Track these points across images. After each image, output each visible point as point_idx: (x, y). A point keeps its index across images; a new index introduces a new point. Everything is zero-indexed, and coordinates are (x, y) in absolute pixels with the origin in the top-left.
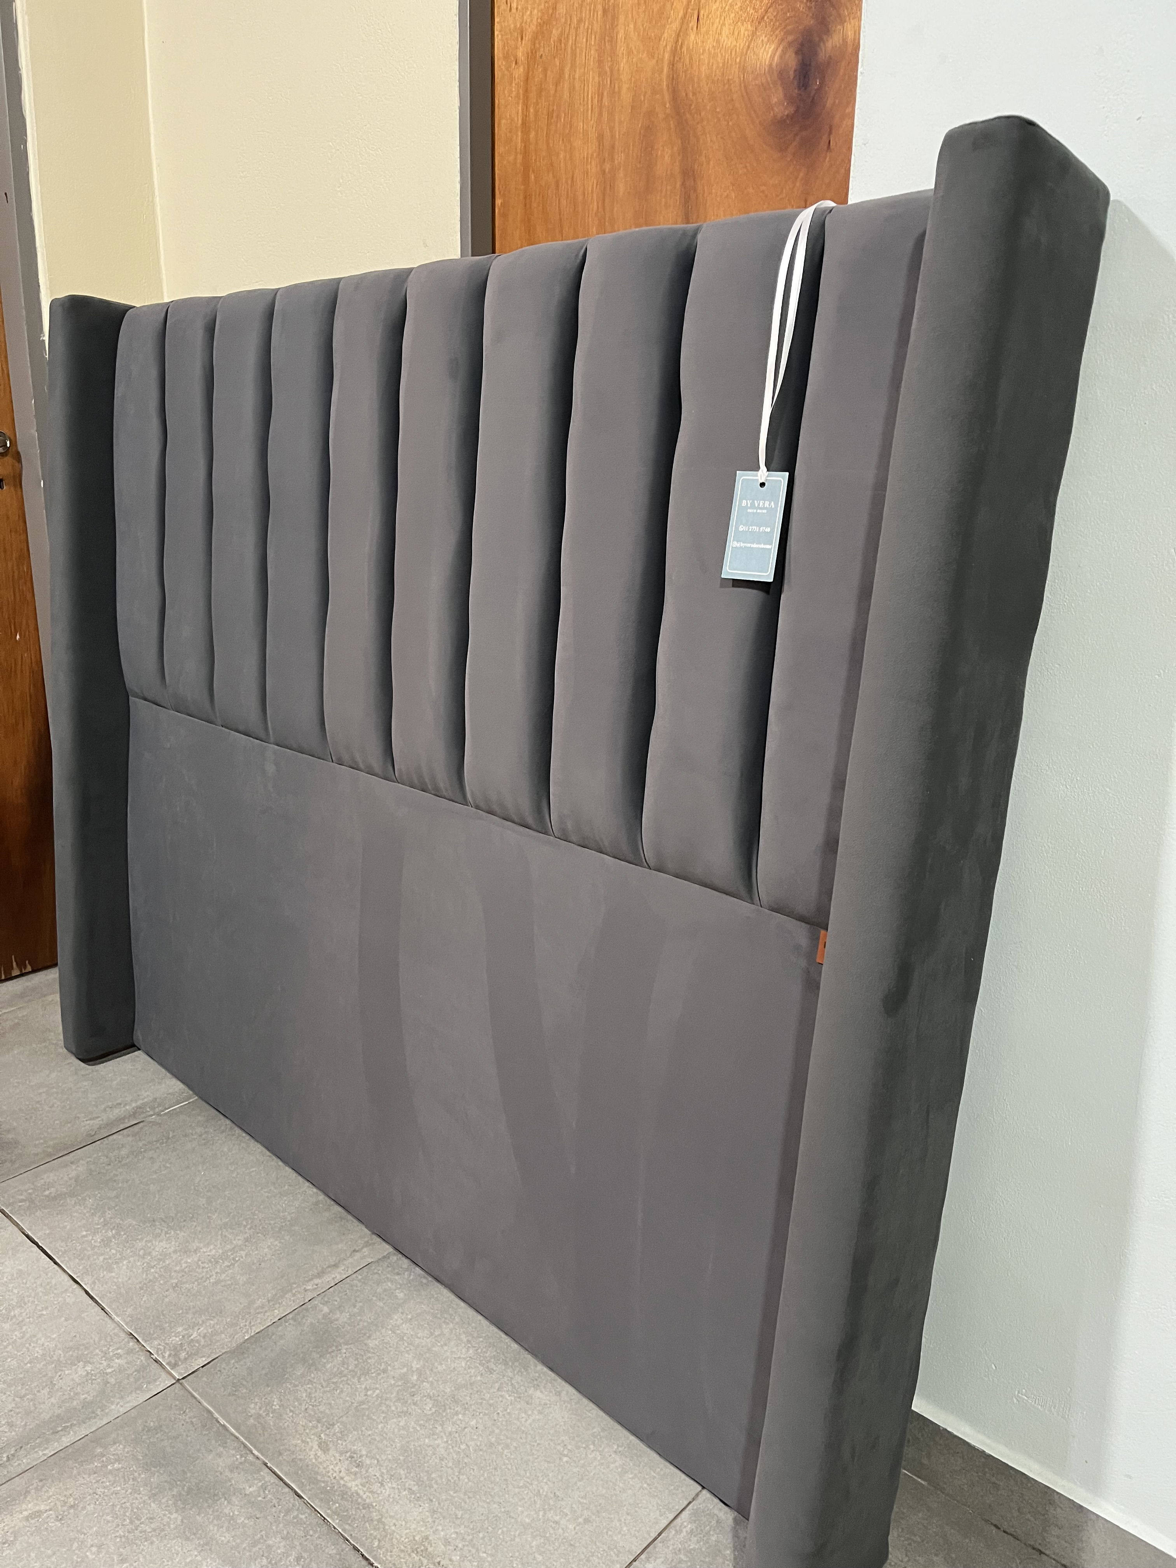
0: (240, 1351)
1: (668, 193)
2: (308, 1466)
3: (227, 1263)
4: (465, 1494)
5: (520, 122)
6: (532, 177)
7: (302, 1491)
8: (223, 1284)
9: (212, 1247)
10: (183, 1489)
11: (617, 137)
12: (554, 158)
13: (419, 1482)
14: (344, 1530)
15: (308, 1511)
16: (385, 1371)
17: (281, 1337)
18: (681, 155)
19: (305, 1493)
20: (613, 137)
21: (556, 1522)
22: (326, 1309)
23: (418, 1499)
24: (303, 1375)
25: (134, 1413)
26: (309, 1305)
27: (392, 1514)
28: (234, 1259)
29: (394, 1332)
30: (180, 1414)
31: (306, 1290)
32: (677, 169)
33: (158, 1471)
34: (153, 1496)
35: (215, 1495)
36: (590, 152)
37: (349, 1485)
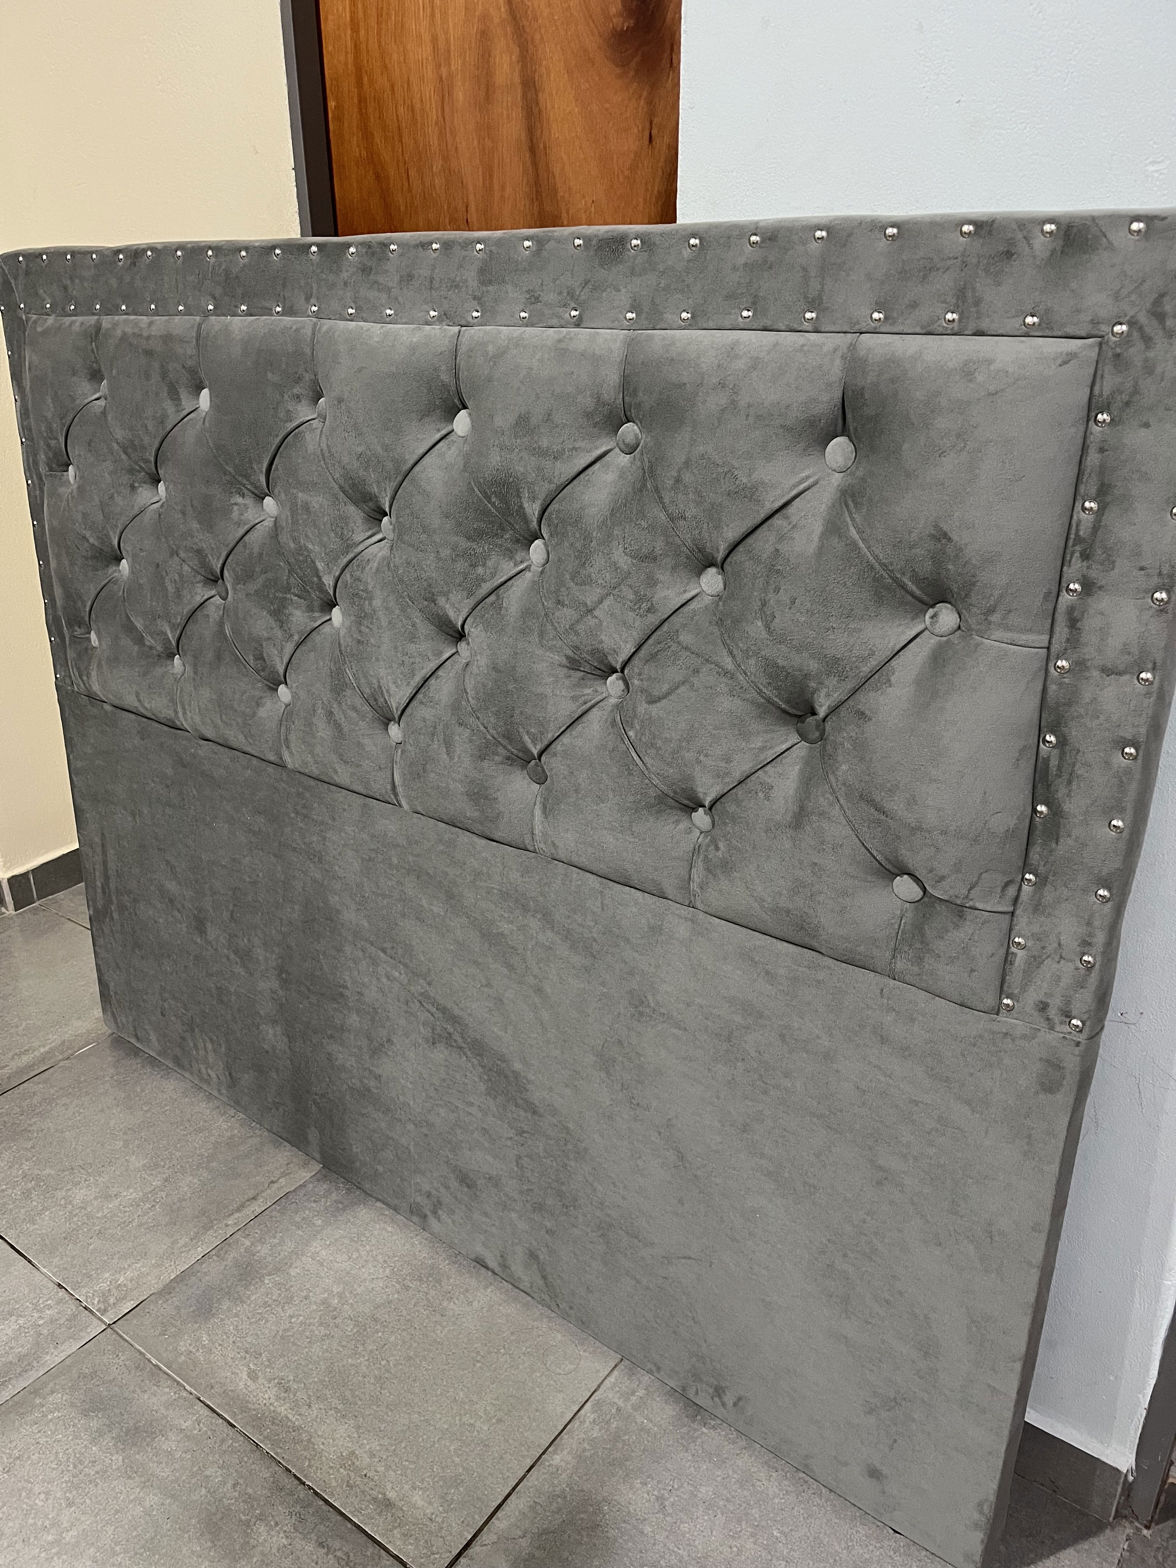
0: (167, 1290)
1: (510, 104)
2: (238, 1396)
3: (148, 1206)
4: (387, 1407)
5: (348, 18)
6: (366, 79)
7: (235, 1421)
8: (146, 1226)
9: (132, 1190)
10: (121, 1429)
11: (452, 40)
12: (387, 60)
13: (344, 1400)
14: (277, 1454)
15: (242, 1438)
16: (306, 1298)
17: (206, 1274)
18: (520, 64)
19: (237, 1422)
20: (448, 41)
21: (472, 1425)
22: (247, 1243)
23: (344, 1416)
24: (229, 1310)
25: (68, 1362)
26: (231, 1240)
27: (320, 1433)
28: (154, 1201)
29: (313, 1259)
30: (113, 1359)
31: (227, 1226)
32: (517, 80)
33: (96, 1416)
34: (94, 1441)
35: (152, 1433)
36: (425, 56)
37: (279, 1410)
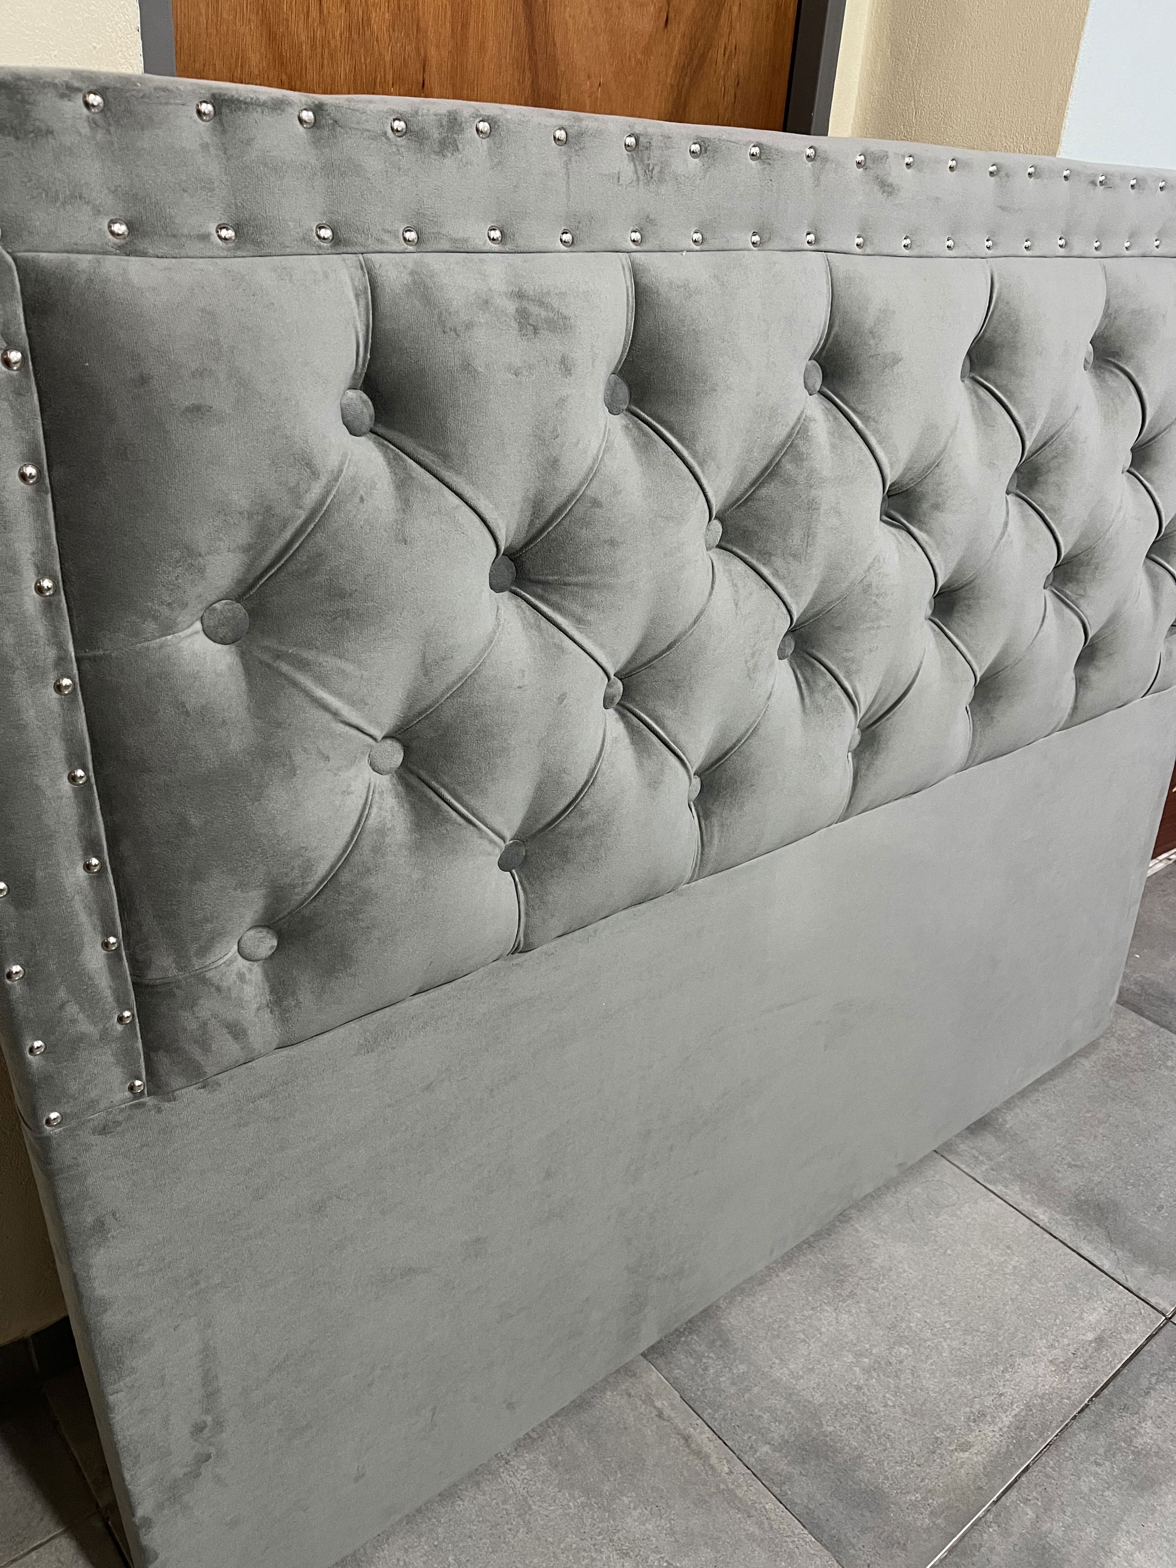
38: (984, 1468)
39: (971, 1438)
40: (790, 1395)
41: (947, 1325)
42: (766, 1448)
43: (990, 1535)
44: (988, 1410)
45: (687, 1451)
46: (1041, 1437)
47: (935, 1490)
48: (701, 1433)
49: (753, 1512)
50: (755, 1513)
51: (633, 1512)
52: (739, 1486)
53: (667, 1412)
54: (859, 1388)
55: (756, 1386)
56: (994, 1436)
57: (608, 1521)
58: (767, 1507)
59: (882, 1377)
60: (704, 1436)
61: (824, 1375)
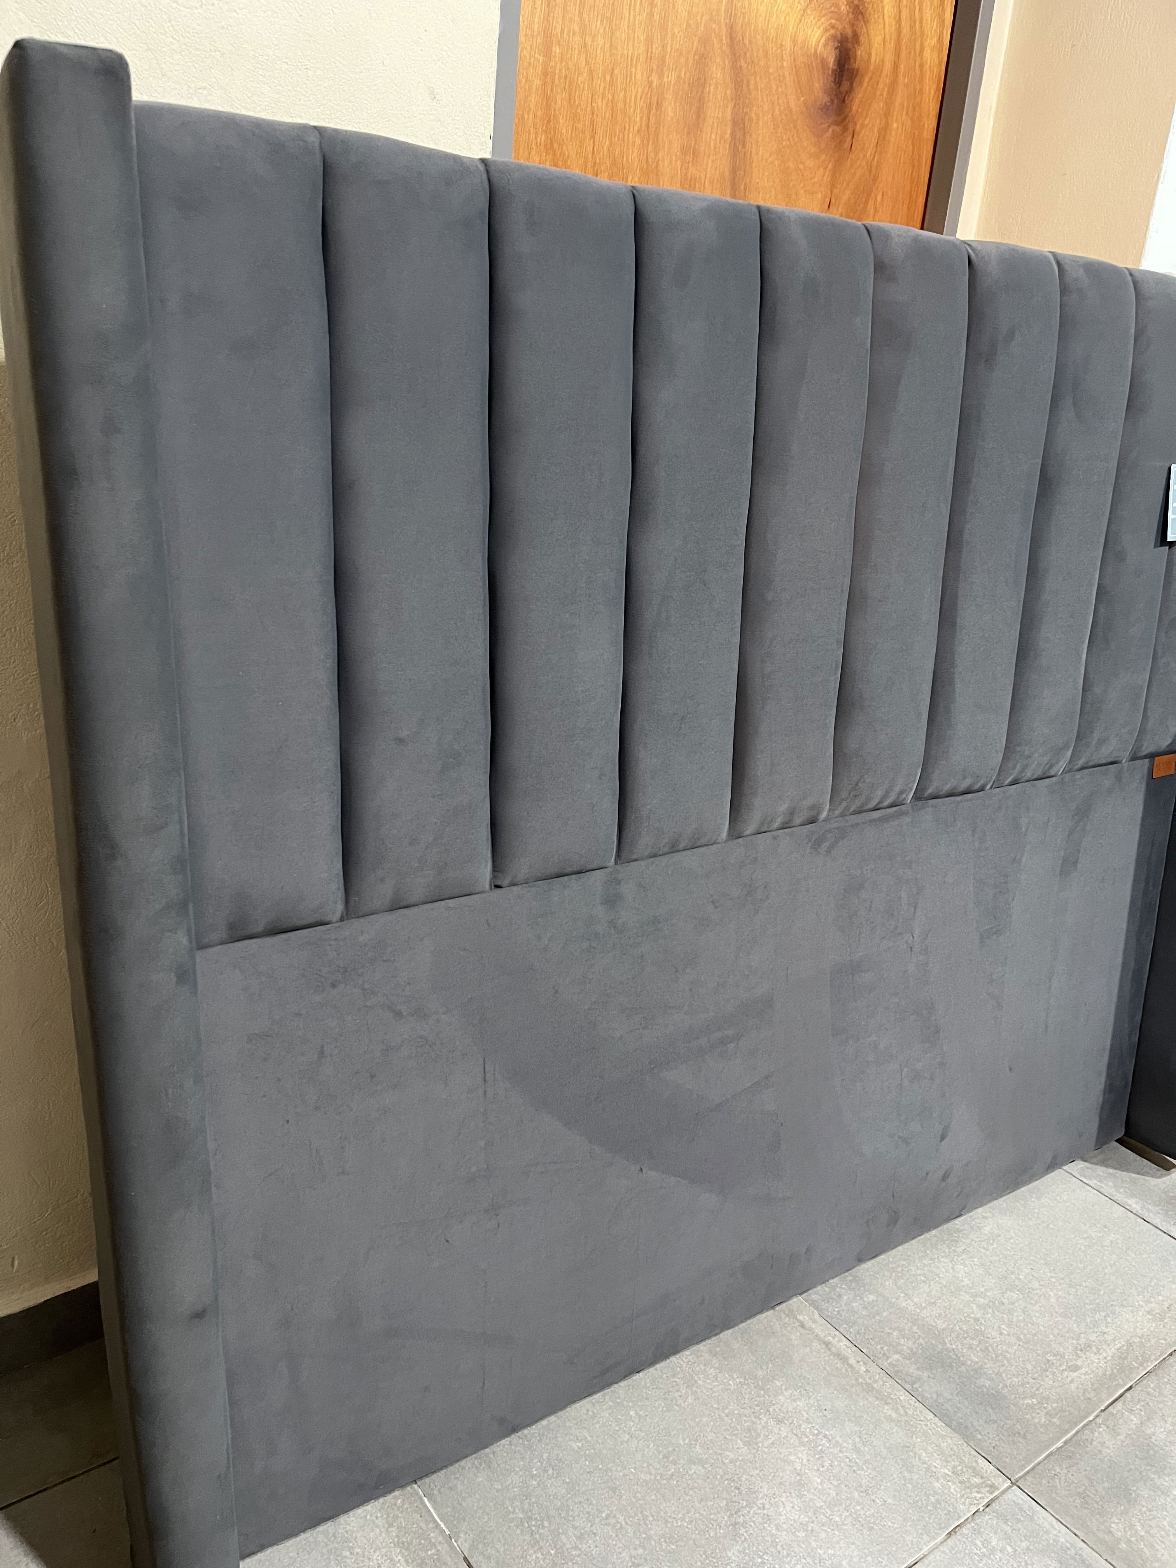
38: (1093, 1384)
39: (1079, 1363)
40: (916, 1320)
41: (1054, 1280)
42: (896, 1357)
43: (1100, 1433)
44: (1093, 1344)
45: (829, 1353)
46: (1141, 1365)
47: (1049, 1397)
48: (839, 1341)
49: (889, 1401)
50: (891, 1402)
51: (785, 1393)
52: (876, 1381)
53: (809, 1324)
54: (977, 1320)
55: (884, 1311)
56: (1099, 1362)
57: (763, 1396)
58: (902, 1398)
59: (997, 1313)
60: (841, 1344)
61: (945, 1307)
